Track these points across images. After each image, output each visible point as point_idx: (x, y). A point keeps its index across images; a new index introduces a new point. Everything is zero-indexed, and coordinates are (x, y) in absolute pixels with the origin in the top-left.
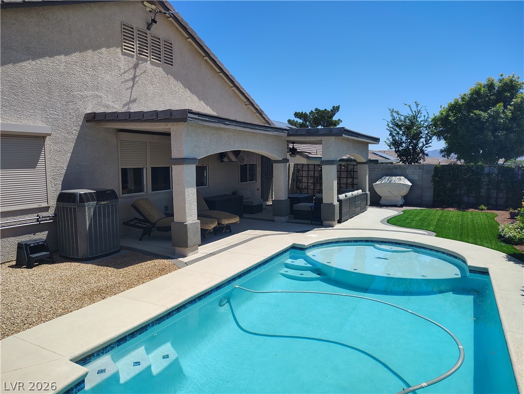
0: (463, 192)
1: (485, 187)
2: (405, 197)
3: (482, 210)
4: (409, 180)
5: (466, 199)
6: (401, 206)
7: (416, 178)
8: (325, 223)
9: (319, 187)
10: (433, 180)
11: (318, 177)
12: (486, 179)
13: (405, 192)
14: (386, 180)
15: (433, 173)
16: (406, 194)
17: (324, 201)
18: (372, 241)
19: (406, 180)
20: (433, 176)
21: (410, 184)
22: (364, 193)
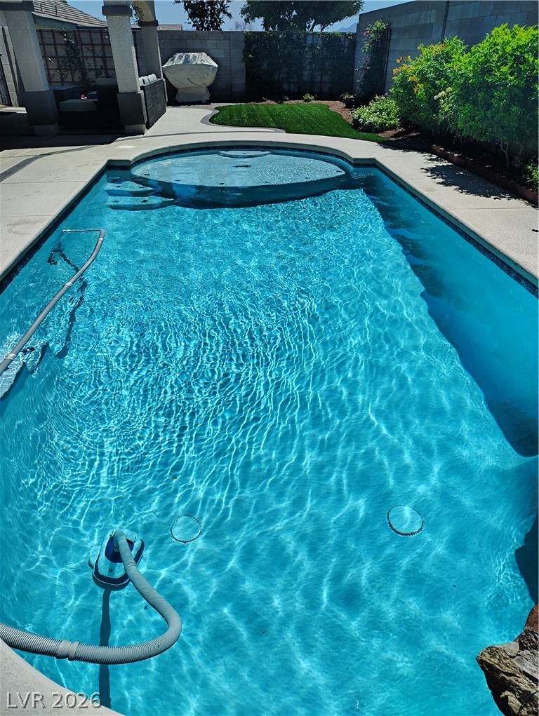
0: (282, 76)
1: (308, 67)
2: (210, 88)
3: (307, 100)
4: (213, 59)
5: (286, 86)
6: (208, 103)
7: (221, 55)
8: (129, 128)
9: (70, 76)
10: (245, 58)
11: (65, 58)
12: (308, 56)
13: (210, 80)
14: (178, 59)
15: (243, 46)
16: (212, 82)
17: (121, 89)
18: (214, 148)
19: (209, 57)
20: (244, 50)
21: (217, 66)
22: (159, 79)
